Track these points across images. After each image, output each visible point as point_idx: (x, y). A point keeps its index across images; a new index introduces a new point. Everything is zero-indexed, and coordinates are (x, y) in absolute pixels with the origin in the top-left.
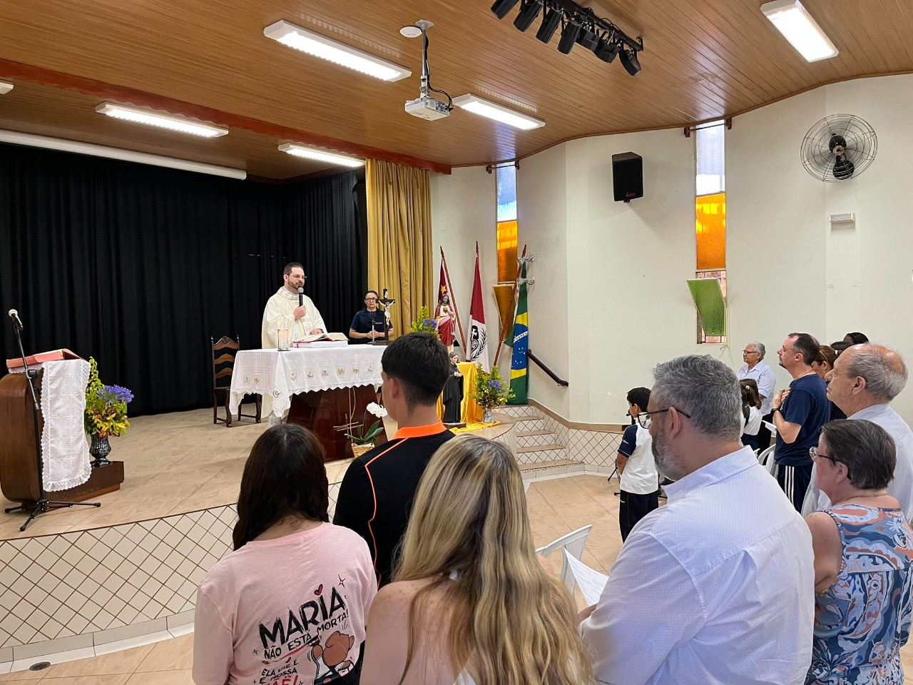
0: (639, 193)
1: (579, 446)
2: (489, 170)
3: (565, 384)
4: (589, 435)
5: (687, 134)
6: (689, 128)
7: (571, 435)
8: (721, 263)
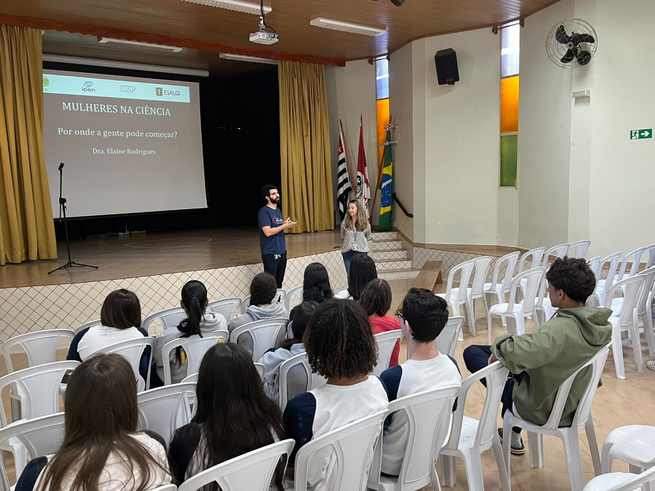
0: (457, 79)
1: (419, 259)
2: (371, 62)
3: (412, 216)
4: (425, 251)
5: (495, 31)
6: (497, 27)
7: (414, 251)
8: (515, 128)
